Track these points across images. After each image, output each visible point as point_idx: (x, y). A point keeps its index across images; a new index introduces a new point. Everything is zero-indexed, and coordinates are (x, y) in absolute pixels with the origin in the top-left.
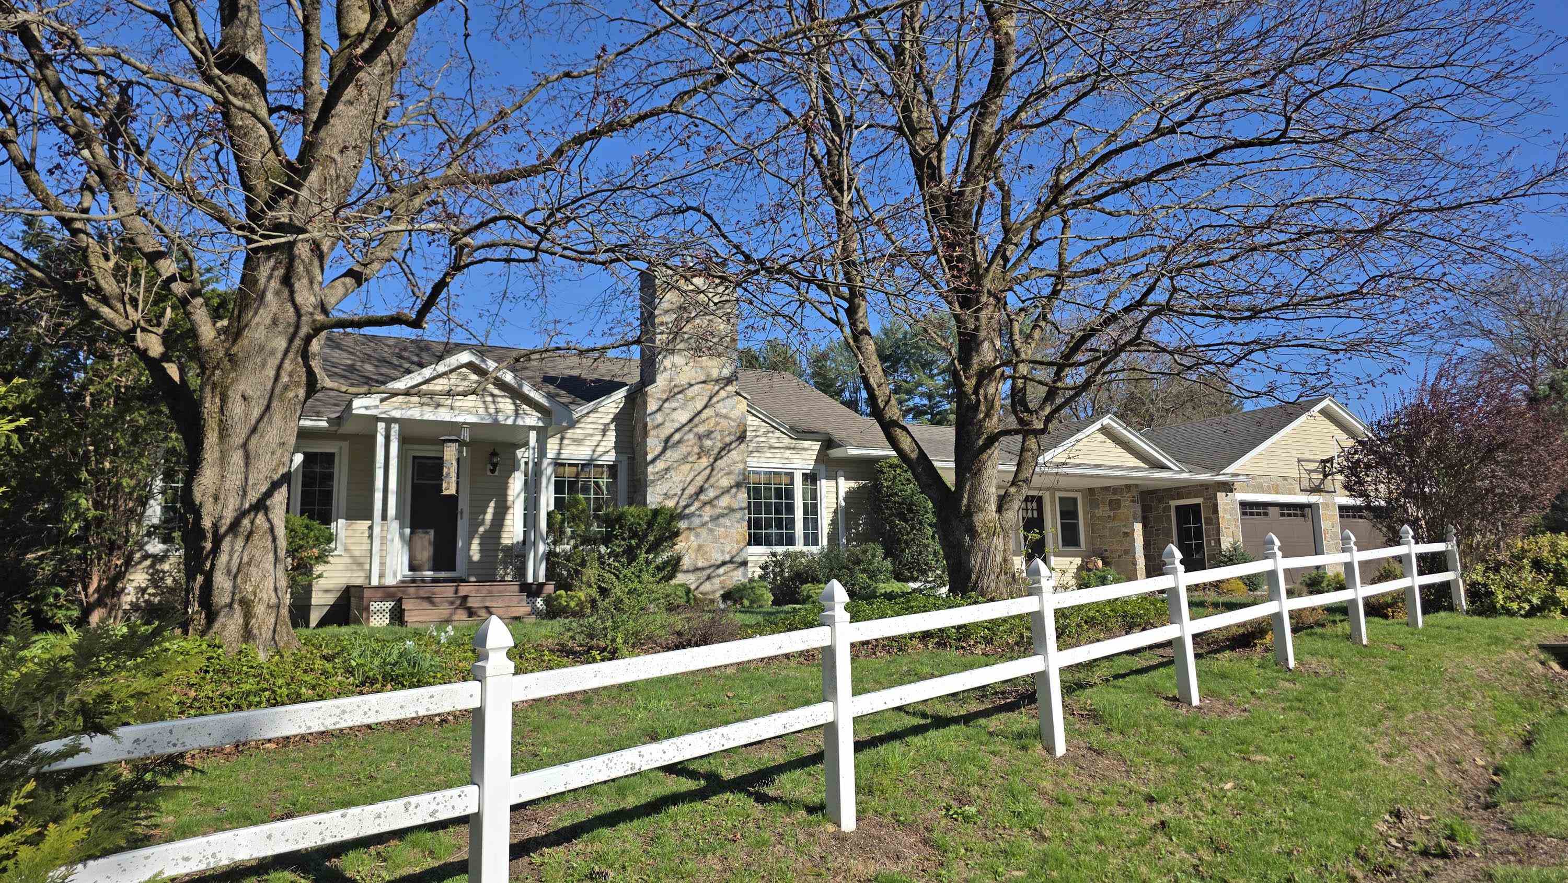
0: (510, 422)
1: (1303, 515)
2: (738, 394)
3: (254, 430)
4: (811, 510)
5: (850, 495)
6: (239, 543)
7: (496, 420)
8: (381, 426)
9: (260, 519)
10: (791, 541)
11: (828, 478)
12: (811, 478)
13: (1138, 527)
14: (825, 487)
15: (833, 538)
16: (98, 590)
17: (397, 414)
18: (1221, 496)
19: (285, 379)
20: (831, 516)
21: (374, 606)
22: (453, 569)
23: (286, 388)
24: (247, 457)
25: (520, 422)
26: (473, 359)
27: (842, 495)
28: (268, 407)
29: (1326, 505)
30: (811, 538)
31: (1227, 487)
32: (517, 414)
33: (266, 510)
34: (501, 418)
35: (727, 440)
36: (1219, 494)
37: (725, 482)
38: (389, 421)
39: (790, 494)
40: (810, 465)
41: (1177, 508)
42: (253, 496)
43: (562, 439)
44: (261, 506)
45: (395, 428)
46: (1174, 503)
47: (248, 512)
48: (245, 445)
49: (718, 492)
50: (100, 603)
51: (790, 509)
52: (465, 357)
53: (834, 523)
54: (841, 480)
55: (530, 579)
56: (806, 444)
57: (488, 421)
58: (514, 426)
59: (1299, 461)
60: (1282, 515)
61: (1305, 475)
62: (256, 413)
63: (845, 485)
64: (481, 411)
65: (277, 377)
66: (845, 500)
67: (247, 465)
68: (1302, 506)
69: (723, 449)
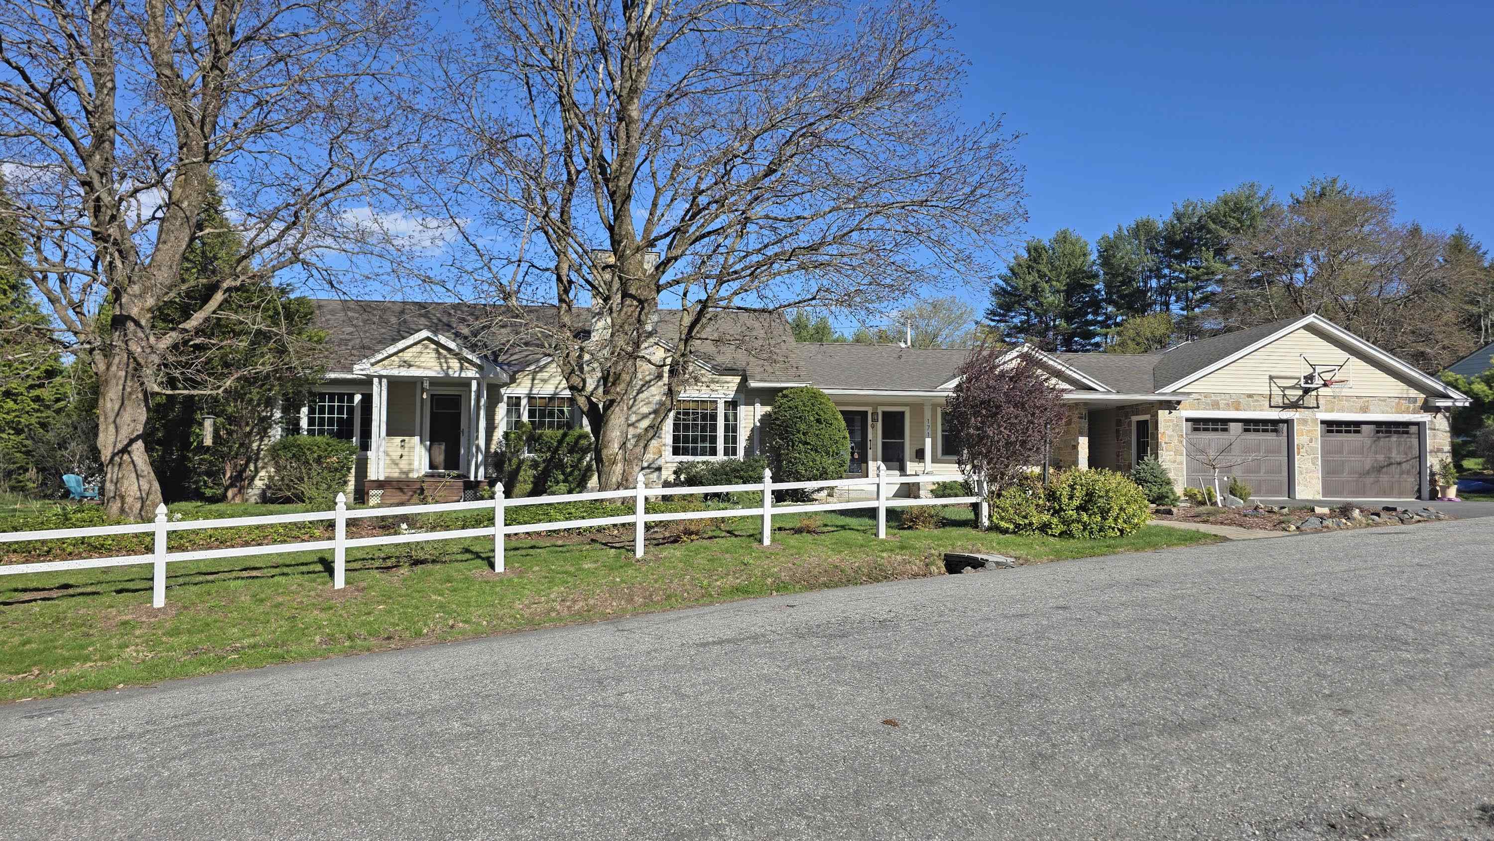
0: (457, 375)
1: (1276, 431)
2: (657, 344)
3: (118, 414)
4: (731, 430)
5: (765, 418)
6: (116, 469)
7: (447, 374)
8: (376, 380)
9: (126, 457)
10: (714, 452)
11: (747, 404)
12: (732, 405)
13: (1083, 443)
14: (743, 411)
15: (748, 451)
16: (231, 478)
17: (384, 373)
18: (1163, 414)
19: (129, 390)
20: (748, 434)
21: (372, 492)
22: (457, 468)
23: (130, 394)
24: (116, 427)
25: (463, 375)
26: (429, 334)
27: (758, 417)
28: (123, 403)
29: (1304, 421)
30: (730, 450)
31: (1171, 406)
32: (461, 369)
33: (129, 453)
34: (451, 372)
35: (648, 378)
36: (1160, 412)
37: (645, 410)
38: (380, 377)
39: (714, 417)
40: (731, 395)
41: (1138, 422)
42: (120, 446)
43: (533, 379)
44: (125, 450)
45: (384, 381)
46: (1135, 419)
47: (117, 454)
48: (114, 422)
49: (639, 417)
50: (232, 485)
51: (714, 428)
52: (425, 334)
53: (750, 439)
54: (758, 406)
55: (472, 479)
56: (729, 378)
57: (442, 375)
58: (459, 377)
59: (1271, 378)
60: (1246, 430)
61: (1276, 391)
62: (117, 407)
63: (761, 410)
64: (438, 368)
65: (124, 389)
66: (761, 421)
67: (117, 431)
68: (1275, 422)
69: (643, 386)
